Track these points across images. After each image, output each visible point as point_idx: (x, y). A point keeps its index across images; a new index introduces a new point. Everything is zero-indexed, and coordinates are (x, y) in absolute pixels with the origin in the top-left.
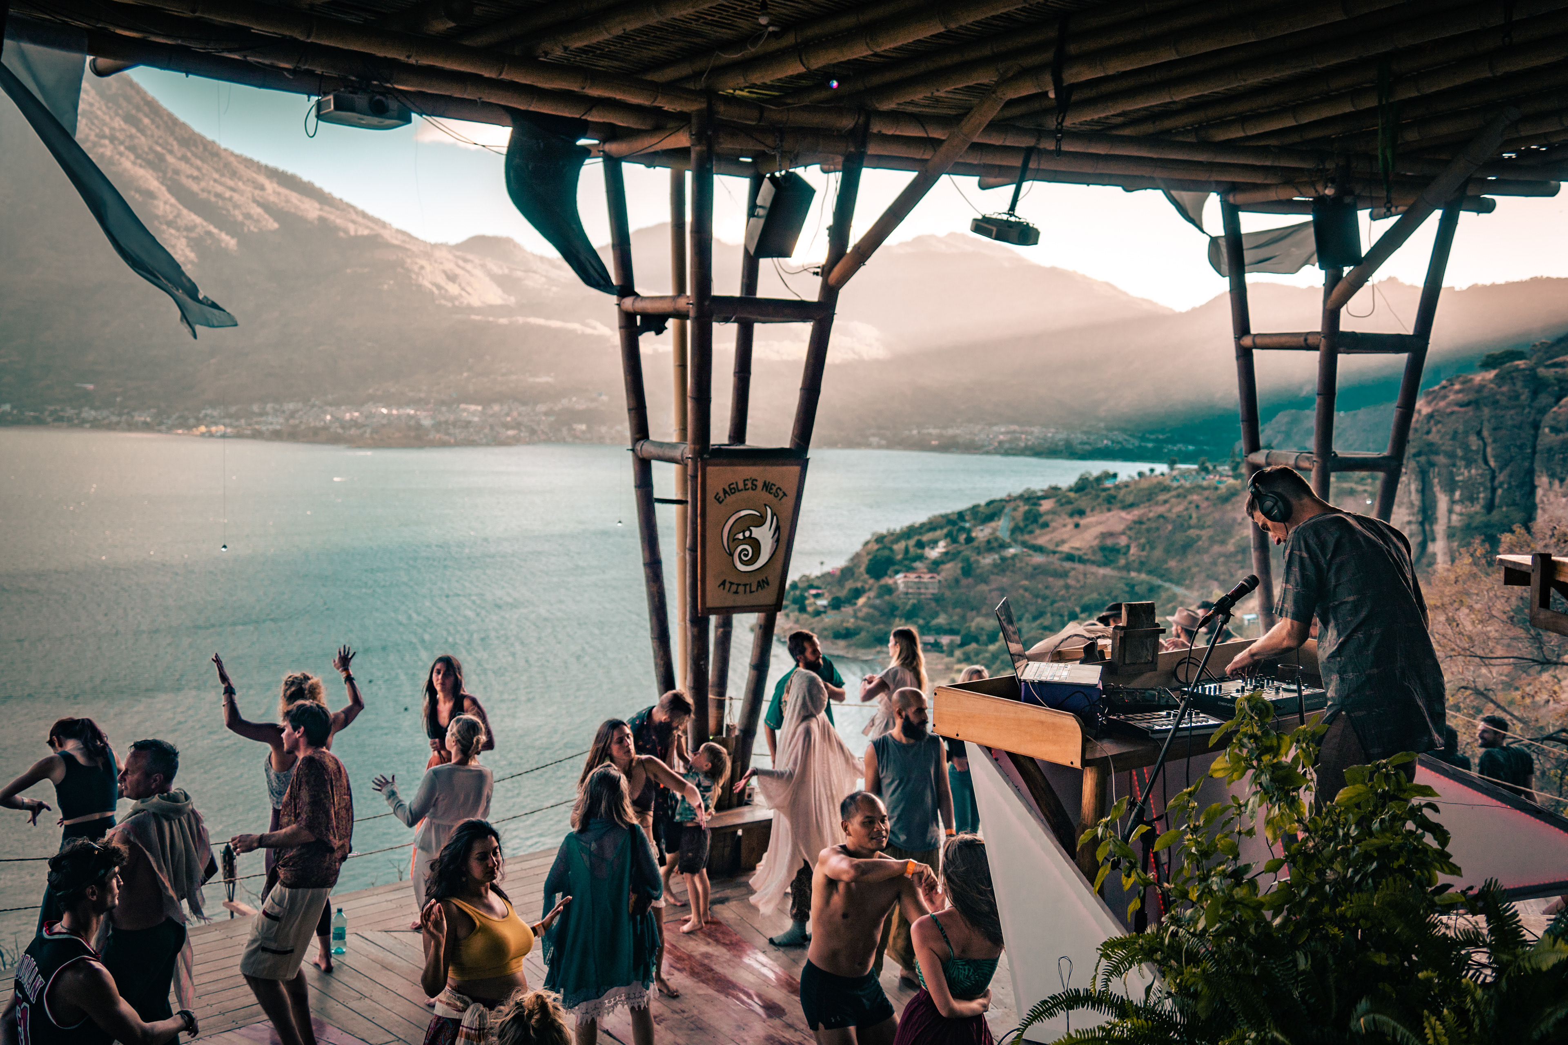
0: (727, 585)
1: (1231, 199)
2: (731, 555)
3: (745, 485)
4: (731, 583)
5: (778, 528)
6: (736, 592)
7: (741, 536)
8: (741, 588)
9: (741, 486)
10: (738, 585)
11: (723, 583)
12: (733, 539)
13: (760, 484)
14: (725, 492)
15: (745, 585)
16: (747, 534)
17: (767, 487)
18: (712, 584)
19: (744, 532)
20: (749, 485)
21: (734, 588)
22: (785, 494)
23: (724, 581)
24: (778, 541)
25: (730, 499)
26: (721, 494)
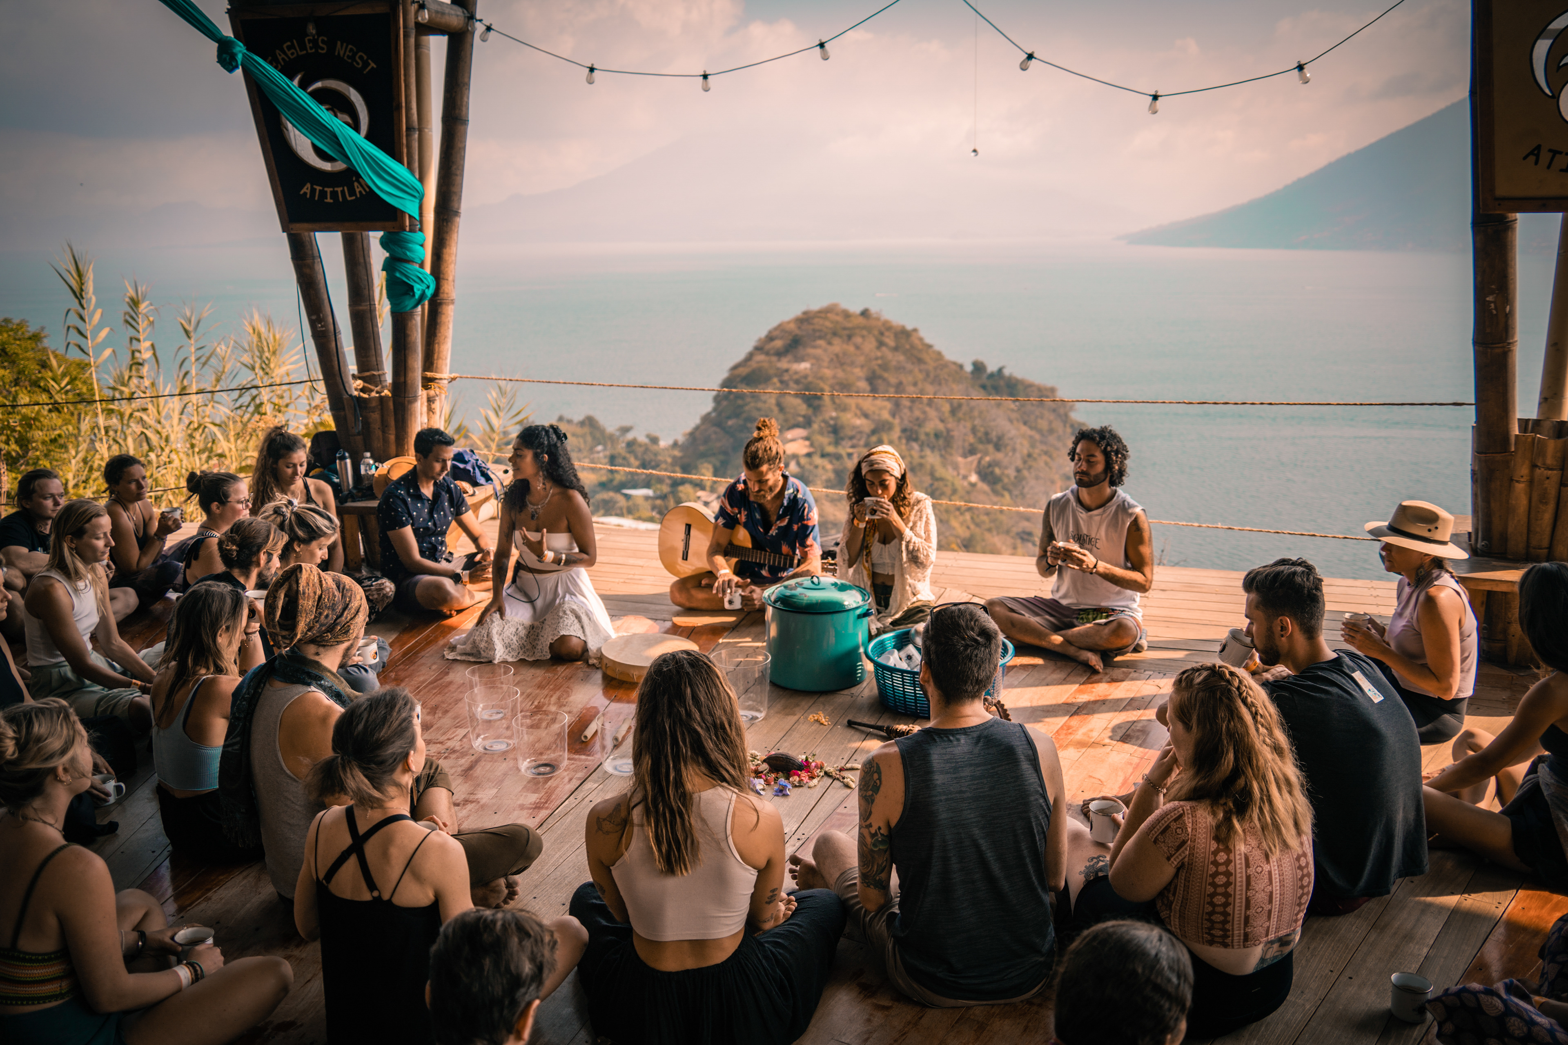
0: (1545, 157)
4: (1555, 153)
11: (1536, 152)
18: (1507, 154)
21: (1561, 160)
23: (1539, 147)
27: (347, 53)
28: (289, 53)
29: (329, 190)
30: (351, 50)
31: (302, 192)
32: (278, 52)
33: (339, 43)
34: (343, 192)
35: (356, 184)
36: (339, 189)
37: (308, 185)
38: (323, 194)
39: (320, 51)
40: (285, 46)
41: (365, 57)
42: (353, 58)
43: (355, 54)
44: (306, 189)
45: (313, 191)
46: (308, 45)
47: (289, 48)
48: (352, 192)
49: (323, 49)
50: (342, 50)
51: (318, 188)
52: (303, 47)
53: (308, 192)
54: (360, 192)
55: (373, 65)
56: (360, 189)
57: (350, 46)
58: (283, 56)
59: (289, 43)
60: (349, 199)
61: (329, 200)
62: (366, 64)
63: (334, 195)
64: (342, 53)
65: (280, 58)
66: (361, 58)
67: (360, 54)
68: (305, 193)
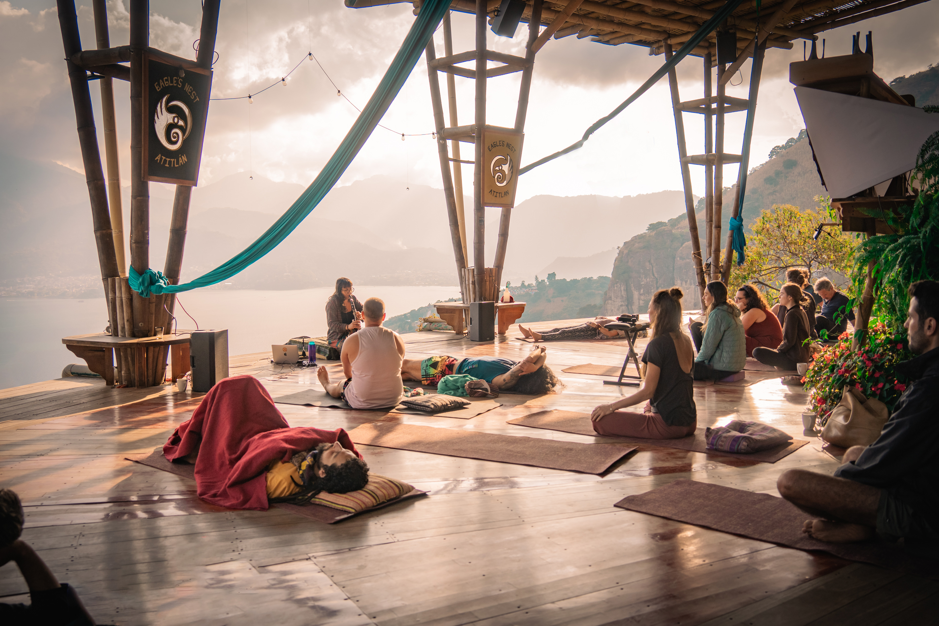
0: (493, 192)
1: (669, 42)
2: (494, 177)
3: (500, 143)
4: (494, 192)
5: (512, 167)
6: (496, 196)
7: (497, 168)
8: (498, 194)
9: (498, 144)
10: (497, 193)
11: (491, 191)
12: (494, 170)
13: (505, 144)
14: (492, 146)
15: (500, 193)
16: (500, 168)
17: (508, 145)
18: (487, 191)
19: (499, 167)
20: (501, 144)
21: (495, 193)
22: (515, 150)
24: (512, 173)
25: (494, 149)
26: (490, 147)
27: (189, 90)
28: (165, 83)
29: (168, 159)
30: (191, 89)
31: (156, 159)
32: (161, 81)
33: (187, 84)
34: (174, 161)
35: (180, 158)
36: (172, 160)
37: (160, 155)
38: (165, 160)
39: (179, 86)
40: (165, 78)
41: (196, 95)
42: (191, 93)
43: (192, 92)
44: (158, 158)
45: (161, 158)
46: (174, 82)
47: (167, 80)
48: (178, 163)
49: (180, 85)
50: (188, 88)
51: (164, 158)
52: (172, 82)
53: (159, 159)
54: (181, 163)
55: (198, 99)
56: (181, 161)
57: (191, 87)
58: (163, 84)
59: (166, 78)
60: (176, 166)
61: (167, 165)
62: (195, 98)
63: (170, 162)
64: (187, 90)
65: (161, 84)
66: (194, 94)
67: (194, 92)
68: (157, 160)
